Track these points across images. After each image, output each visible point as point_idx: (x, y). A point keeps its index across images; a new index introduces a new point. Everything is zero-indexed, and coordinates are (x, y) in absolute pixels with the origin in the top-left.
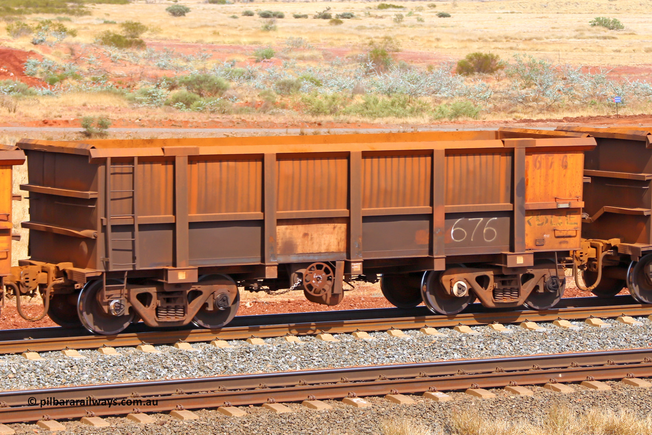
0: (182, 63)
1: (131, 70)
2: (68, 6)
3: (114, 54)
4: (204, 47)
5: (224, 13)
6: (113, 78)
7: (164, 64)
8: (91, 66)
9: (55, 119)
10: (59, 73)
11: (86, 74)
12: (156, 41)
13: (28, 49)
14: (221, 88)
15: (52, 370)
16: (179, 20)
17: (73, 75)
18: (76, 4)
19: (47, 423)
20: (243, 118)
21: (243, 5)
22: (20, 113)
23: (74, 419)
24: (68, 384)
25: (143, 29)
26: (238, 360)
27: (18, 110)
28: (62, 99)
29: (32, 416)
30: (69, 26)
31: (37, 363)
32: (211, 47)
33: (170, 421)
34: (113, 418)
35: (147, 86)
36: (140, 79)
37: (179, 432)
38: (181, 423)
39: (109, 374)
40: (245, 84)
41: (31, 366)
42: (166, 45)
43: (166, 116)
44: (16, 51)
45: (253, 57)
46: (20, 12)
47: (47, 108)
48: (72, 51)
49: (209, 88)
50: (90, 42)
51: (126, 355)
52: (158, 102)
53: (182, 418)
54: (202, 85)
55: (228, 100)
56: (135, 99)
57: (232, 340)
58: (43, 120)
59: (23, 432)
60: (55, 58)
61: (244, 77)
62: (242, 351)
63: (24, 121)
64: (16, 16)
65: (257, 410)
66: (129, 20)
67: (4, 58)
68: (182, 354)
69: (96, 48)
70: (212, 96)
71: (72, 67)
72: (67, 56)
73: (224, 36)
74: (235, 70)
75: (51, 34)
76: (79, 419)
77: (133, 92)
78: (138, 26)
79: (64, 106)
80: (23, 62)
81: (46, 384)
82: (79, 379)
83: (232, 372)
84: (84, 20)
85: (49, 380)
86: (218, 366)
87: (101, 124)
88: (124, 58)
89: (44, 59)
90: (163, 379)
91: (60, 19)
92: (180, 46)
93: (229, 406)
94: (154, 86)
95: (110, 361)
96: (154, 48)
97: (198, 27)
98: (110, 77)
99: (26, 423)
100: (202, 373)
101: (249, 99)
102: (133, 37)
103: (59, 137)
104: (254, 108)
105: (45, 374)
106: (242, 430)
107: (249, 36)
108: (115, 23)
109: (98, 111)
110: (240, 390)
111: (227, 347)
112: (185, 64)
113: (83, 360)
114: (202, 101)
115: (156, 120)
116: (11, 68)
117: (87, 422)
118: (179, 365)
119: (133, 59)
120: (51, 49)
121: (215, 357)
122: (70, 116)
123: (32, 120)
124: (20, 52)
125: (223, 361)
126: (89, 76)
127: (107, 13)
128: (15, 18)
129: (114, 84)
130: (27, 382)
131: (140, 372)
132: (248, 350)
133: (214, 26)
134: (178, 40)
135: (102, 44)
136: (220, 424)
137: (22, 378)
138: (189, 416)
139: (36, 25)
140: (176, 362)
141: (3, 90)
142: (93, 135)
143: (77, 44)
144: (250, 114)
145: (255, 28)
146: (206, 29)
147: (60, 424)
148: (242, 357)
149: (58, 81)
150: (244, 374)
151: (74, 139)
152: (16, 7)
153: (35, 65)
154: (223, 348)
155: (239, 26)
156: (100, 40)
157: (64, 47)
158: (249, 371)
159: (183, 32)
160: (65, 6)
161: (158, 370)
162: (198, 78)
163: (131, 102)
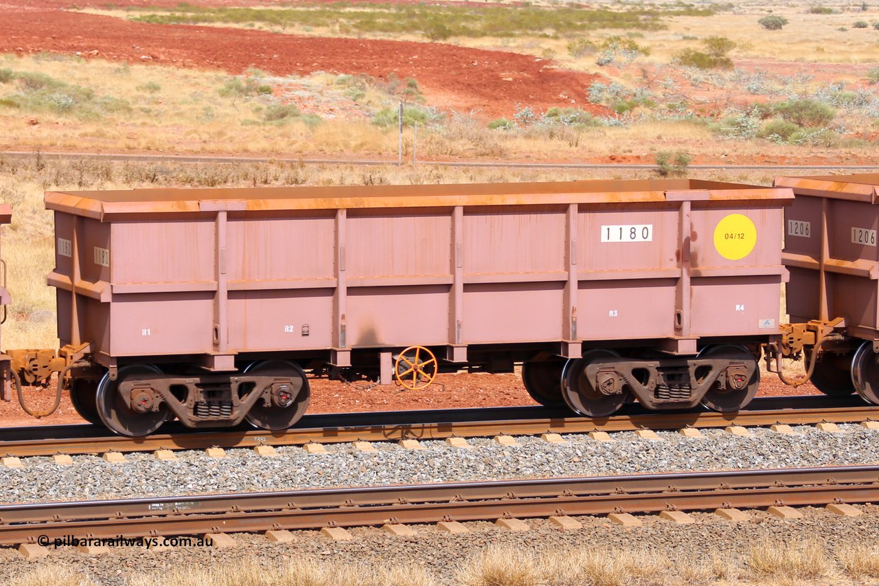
0: (777, 87)
1: (715, 95)
2: (640, 19)
3: (695, 76)
4: (804, 66)
5: (830, 25)
6: (693, 104)
7: (755, 88)
8: (667, 91)
9: (624, 155)
10: (629, 100)
11: (660, 101)
12: (746, 60)
13: (593, 72)
14: (826, 116)
15: (624, 454)
16: (775, 34)
17: (645, 102)
18: (650, 17)
19: (619, 517)
20: (853, 153)
21: (854, 14)
22: (583, 148)
23: (652, 513)
24: (643, 471)
25: (730, 46)
26: (851, 448)
27: (581, 143)
28: (633, 130)
29: (602, 508)
30: (642, 44)
31: (607, 445)
32: (813, 66)
33: (767, 519)
34: (699, 513)
35: (734, 114)
36: (726, 106)
37: (780, 532)
38: (782, 522)
39: (692, 460)
40: (856, 111)
41: (599, 448)
42: (758, 65)
43: (758, 151)
44: (578, 74)
45: (866, 78)
46: (583, 28)
47: (614, 142)
48: (645, 74)
49: (810, 117)
50: (666, 62)
51: (713, 437)
52: (748, 133)
53: (782, 516)
54: (803, 113)
55: (834, 130)
56: (720, 130)
57: (843, 423)
58: (610, 155)
59: (591, 526)
60: (624, 82)
61: (855, 102)
62: (855, 437)
63: (587, 157)
64: (578, 33)
65: (875, 509)
66: (714, 34)
67: (563, 83)
68: (780, 438)
69: (673, 70)
70: (814, 127)
71: (645, 92)
72: (638, 79)
73: (829, 53)
74: (843, 94)
75: (619, 53)
76: (658, 513)
77: (717, 121)
78: (725, 41)
79: (634, 140)
80: (587, 87)
81: (617, 470)
82: (656, 465)
83: (843, 463)
84: (660, 35)
85: (621, 466)
86: (825, 454)
87: (679, 161)
88: (707, 81)
89: (611, 83)
90: (758, 468)
91: (630, 35)
92: (775, 65)
93: (840, 503)
94: (743, 115)
95: (693, 445)
96: (743, 69)
97: (797, 43)
98: (690, 103)
99: (595, 516)
100: (805, 462)
101: (861, 130)
102: (717, 55)
103: (628, 175)
104: (867, 141)
105: (615, 459)
106: (857, 533)
107: (861, 52)
108: (696, 39)
109: (675, 145)
110: (854, 484)
111: (837, 432)
112: (781, 87)
113: (660, 443)
114: (802, 132)
115: (745, 155)
116: (573, 94)
117: (668, 517)
118: (777, 452)
119: (718, 81)
120: (619, 71)
121: (822, 443)
122: (642, 151)
123: (596, 156)
124: (583, 75)
125: (831, 448)
126: (664, 103)
127: (687, 27)
128: (578, 35)
129: (694, 112)
130: (595, 468)
131: (729, 460)
132: (863, 436)
133: (817, 41)
134: (772, 58)
135: (680, 64)
136: (829, 524)
137: (589, 462)
138: (791, 514)
139: (602, 43)
140: (774, 448)
141: (563, 120)
142: (669, 173)
143: (651, 64)
144: (861, 148)
145: (869, 42)
146: (807, 44)
147: (635, 518)
148: (856, 444)
149: (627, 109)
150: (858, 464)
151: (646, 178)
152: (579, 21)
153: (601, 91)
154: (832, 432)
155: (849, 40)
156: (678, 59)
157: (635, 68)
158: (864, 462)
159: (780, 48)
160: (637, 20)
161: (751, 457)
162: (797, 104)
163: (715, 133)
